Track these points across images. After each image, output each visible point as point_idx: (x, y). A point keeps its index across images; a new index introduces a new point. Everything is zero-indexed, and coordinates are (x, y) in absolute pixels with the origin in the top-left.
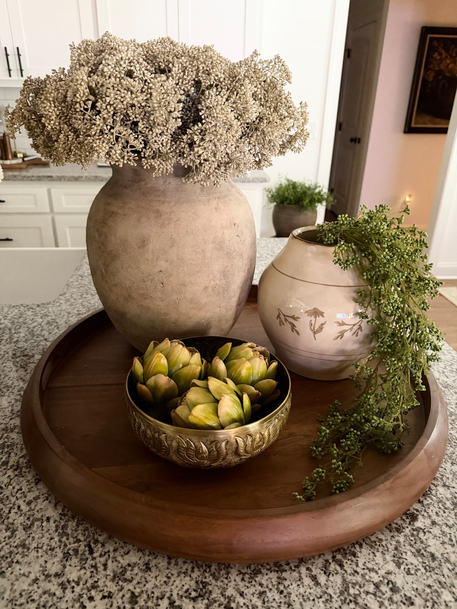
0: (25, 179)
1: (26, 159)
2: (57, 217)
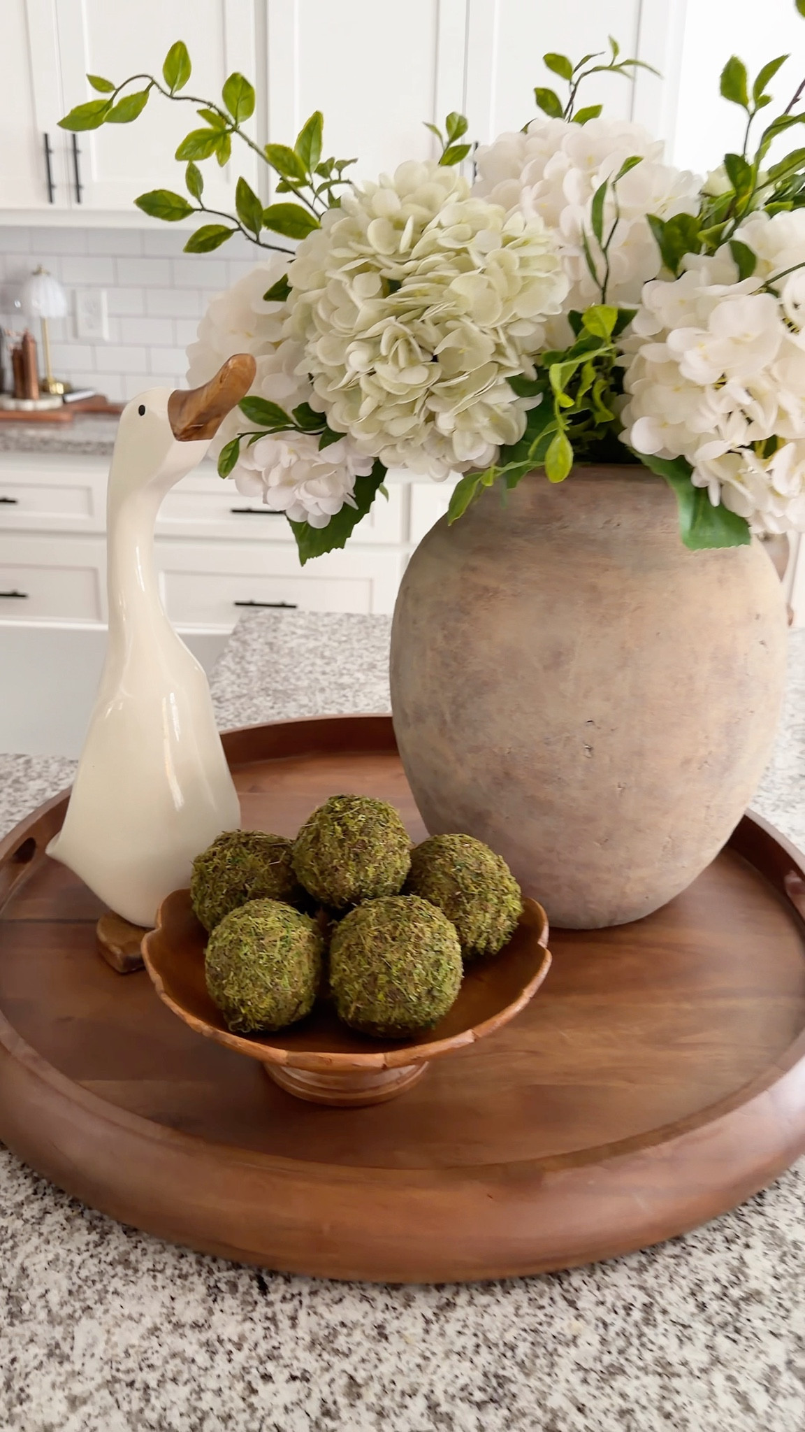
0: (70, 448)
1: (71, 398)
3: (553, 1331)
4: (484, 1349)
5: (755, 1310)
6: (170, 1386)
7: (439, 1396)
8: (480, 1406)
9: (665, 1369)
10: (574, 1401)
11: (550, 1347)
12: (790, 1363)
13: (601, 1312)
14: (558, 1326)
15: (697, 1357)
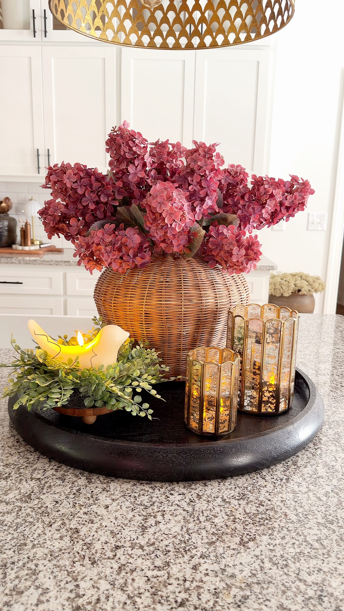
0: (44, 263)
1: (42, 246)
2: (69, 300)
3: (258, 484)
4: (237, 488)
5: (321, 480)
6: (142, 496)
7: (225, 497)
8: (238, 500)
9: (294, 492)
10: (267, 499)
11: (258, 488)
12: (332, 491)
13: (273, 480)
14: (259, 483)
15: (304, 489)
